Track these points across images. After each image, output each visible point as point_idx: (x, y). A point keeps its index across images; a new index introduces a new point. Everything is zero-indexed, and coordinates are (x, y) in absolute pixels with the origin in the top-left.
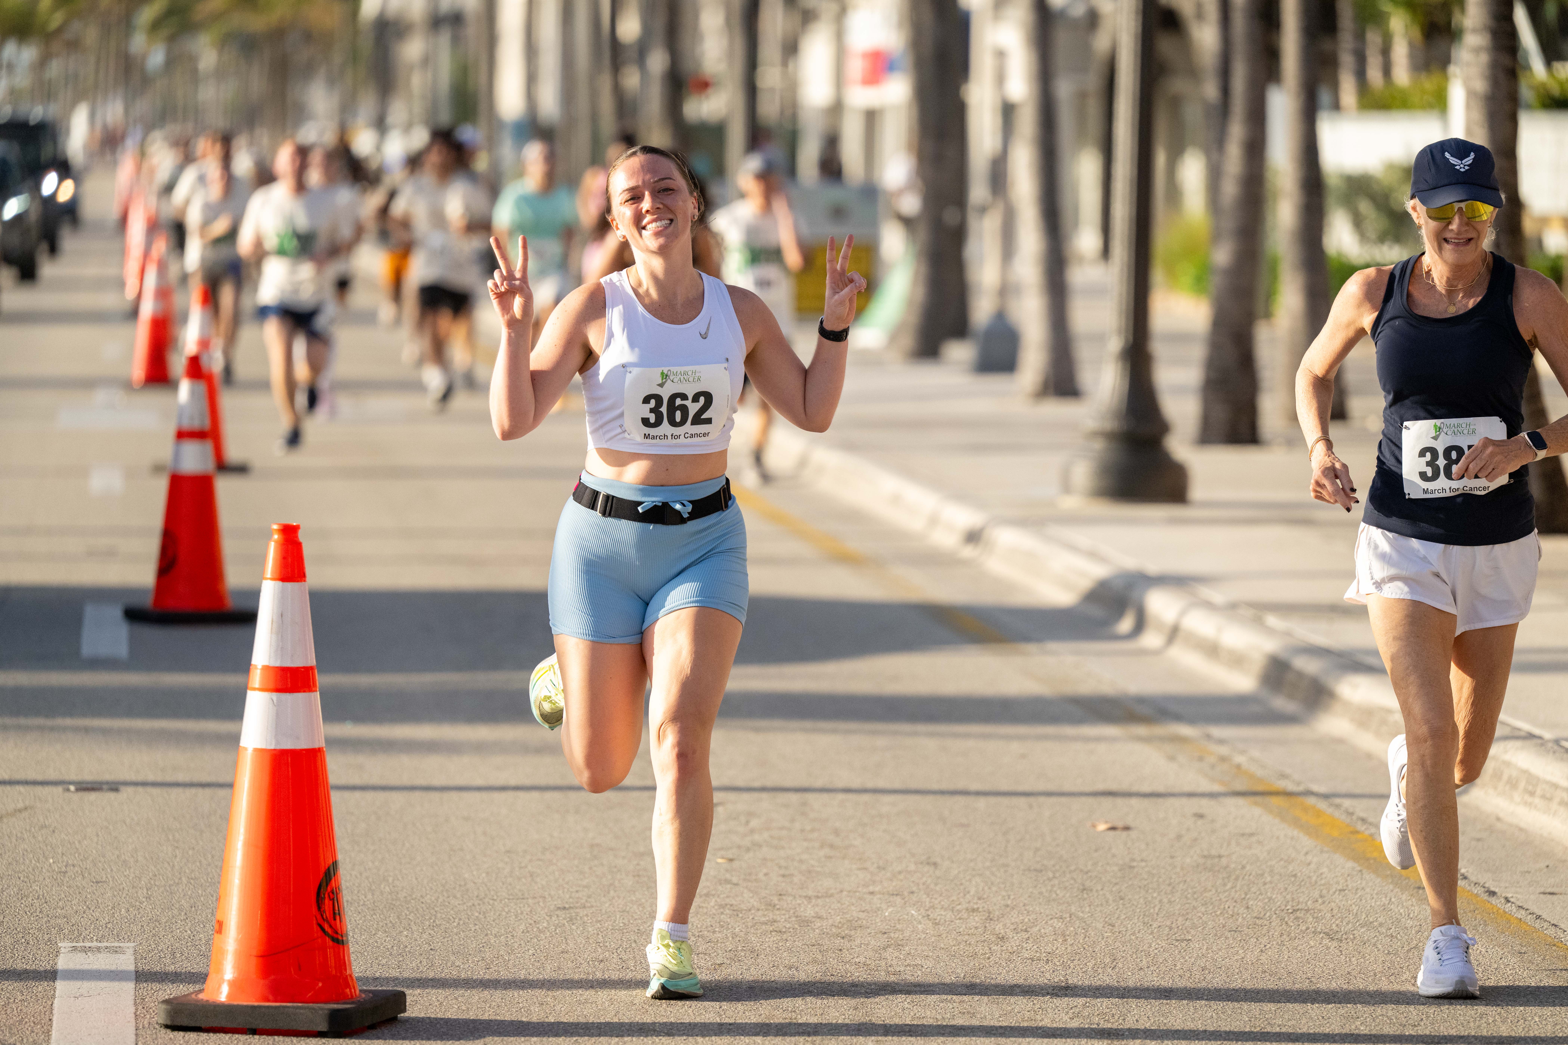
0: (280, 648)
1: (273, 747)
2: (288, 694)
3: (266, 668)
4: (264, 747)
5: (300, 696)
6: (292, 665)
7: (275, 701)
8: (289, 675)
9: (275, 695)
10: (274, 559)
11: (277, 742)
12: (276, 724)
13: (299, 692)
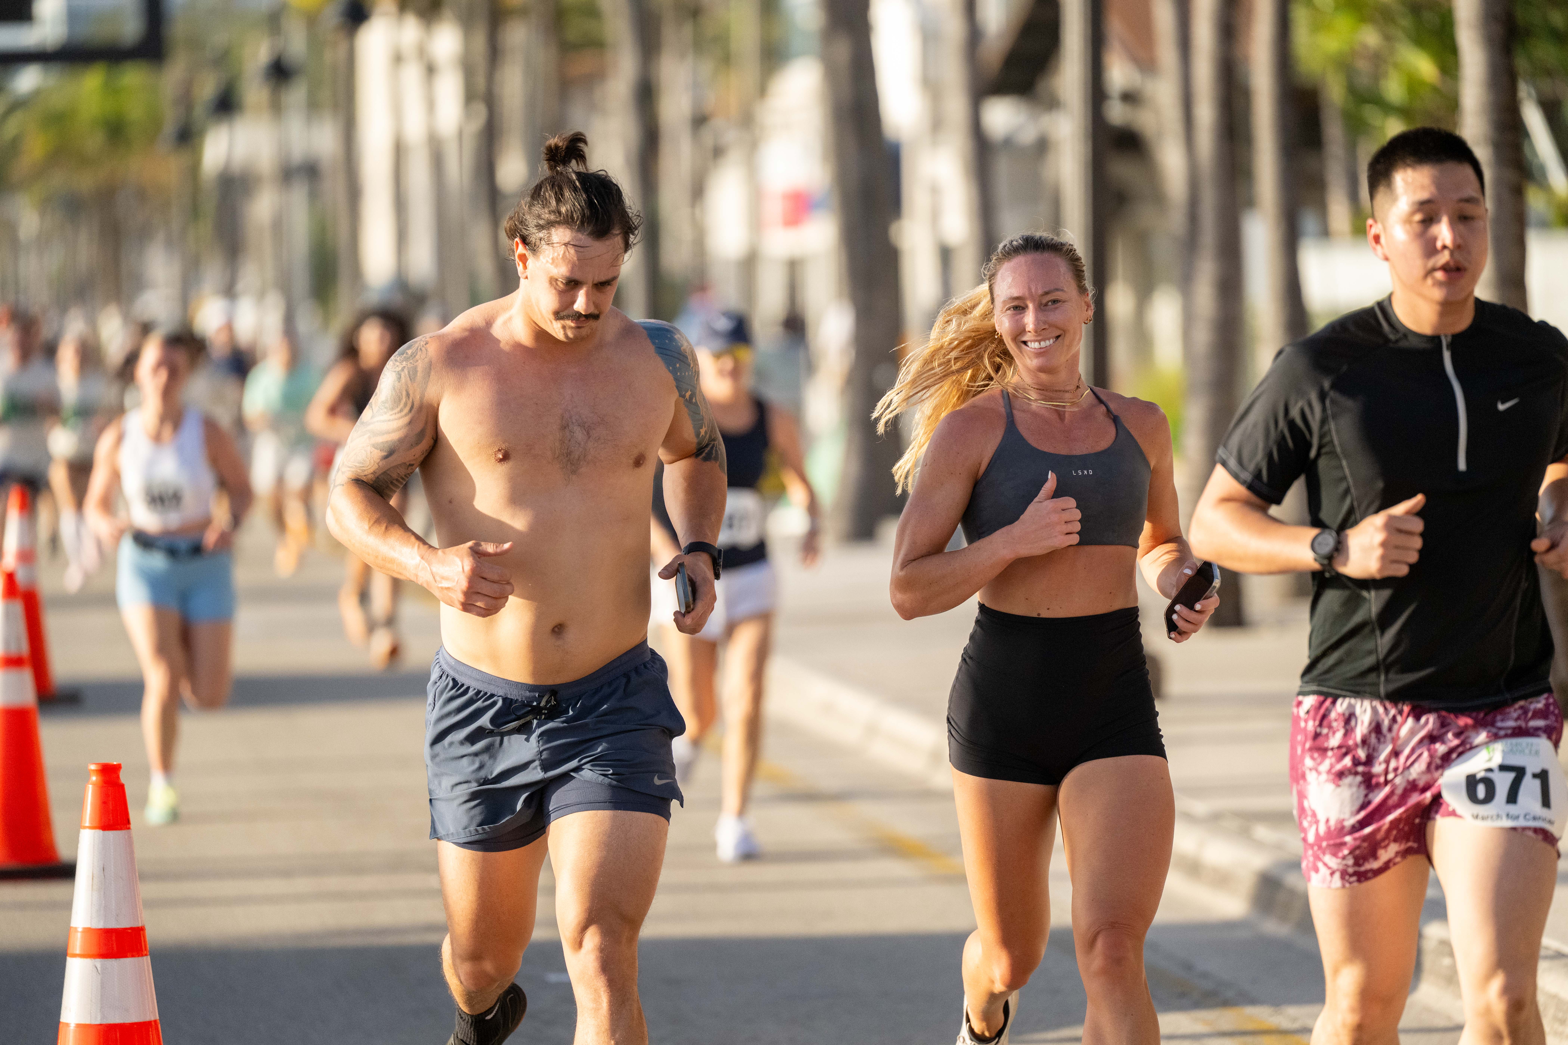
0: (104, 908)
1: (98, 1022)
2: (114, 959)
3: (87, 931)
4: (88, 1022)
5: (128, 963)
6: (118, 927)
7: (99, 969)
8: (114, 938)
9: (98, 962)
10: (92, 804)
11: (103, 1017)
12: (102, 996)
13: (126, 957)
